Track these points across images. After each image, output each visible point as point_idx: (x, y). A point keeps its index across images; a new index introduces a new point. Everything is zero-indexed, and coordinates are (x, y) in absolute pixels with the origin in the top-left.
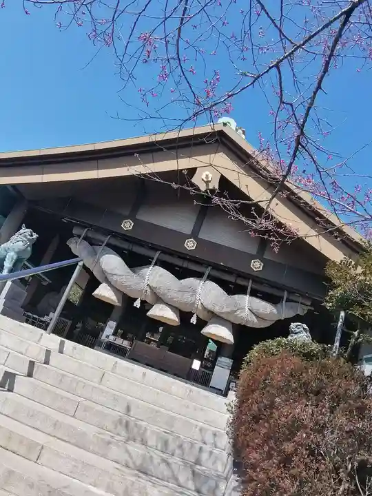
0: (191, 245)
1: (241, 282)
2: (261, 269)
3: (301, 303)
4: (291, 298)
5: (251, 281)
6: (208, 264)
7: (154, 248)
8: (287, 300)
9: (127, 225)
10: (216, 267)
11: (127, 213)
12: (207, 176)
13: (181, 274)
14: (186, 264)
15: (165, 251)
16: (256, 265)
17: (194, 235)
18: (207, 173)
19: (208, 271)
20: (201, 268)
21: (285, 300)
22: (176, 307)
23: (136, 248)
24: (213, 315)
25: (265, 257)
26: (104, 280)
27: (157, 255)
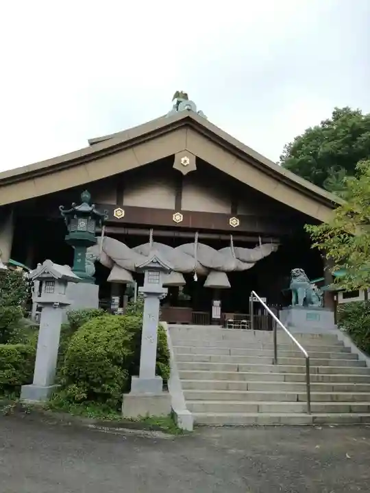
0: (178, 218)
1: (224, 237)
2: (238, 224)
3: (273, 243)
4: (265, 240)
5: (231, 236)
6: (193, 230)
7: (148, 227)
8: (263, 243)
9: (119, 214)
10: (201, 231)
11: (115, 204)
12: (185, 161)
13: (174, 242)
14: (176, 234)
15: (156, 228)
16: (234, 222)
17: (178, 208)
18: (186, 157)
19: (197, 235)
20: (189, 235)
21: (260, 243)
22: (180, 272)
23: (131, 231)
24: (210, 270)
25: (239, 213)
26: (113, 266)
27: (151, 233)
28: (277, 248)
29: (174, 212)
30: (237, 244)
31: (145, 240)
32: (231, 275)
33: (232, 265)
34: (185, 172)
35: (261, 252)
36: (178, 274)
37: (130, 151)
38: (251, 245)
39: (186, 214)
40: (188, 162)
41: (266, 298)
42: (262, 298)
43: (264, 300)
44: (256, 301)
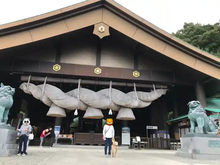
0: (98, 71)
1: (129, 85)
2: (139, 76)
3: (163, 89)
4: (157, 87)
5: (134, 84)
6: (109, 80)
7: (77, 77)
8: (156, 89)
9: (57, 68)
10: (114, 80)
11: (54, 61)
12: (102, 29)
14: (97, 83)
15: (83, 78)
16: (136, 74)
17: (98, 65)
18: (102, 27)
19: (111, 83)
20: (106, 83)
21: (154, 89)
22: (99, 109)
23: (65, 81)
24: (121, 107)
25: (139, 69)
26: (51, 105)
27: (79, 82)
28: (165, 92)
29: (95, 67)
30: (139, 89)
31: (75, 86)
32: (136, 111)
33: (136, 104)
34: (101, 37)
35: (155, 95)
36: (98, 110)
37: (63, 22)
38: (148, 90)
39: (104, 69)
40: (103, 30)
41: (157, 127)
42: (155, 127)
43: (155, 128)
44: (151, 128)
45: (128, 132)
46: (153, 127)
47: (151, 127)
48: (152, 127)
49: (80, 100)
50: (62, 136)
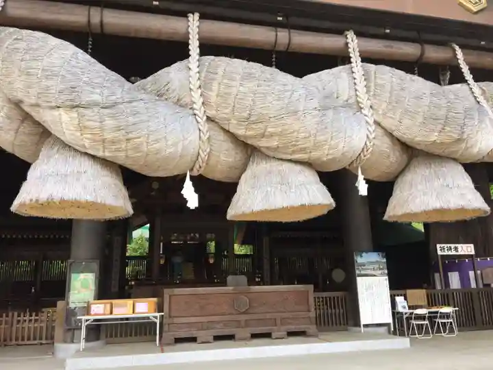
41: (472, 246)
42: (465, 246)
43: (467, 249)
44: (453, 253)
45: (380, 272)
46: (459, 246)
47: (453, 246)
48: (456, 249)
49: (209, 119)
50: (108, 306)
